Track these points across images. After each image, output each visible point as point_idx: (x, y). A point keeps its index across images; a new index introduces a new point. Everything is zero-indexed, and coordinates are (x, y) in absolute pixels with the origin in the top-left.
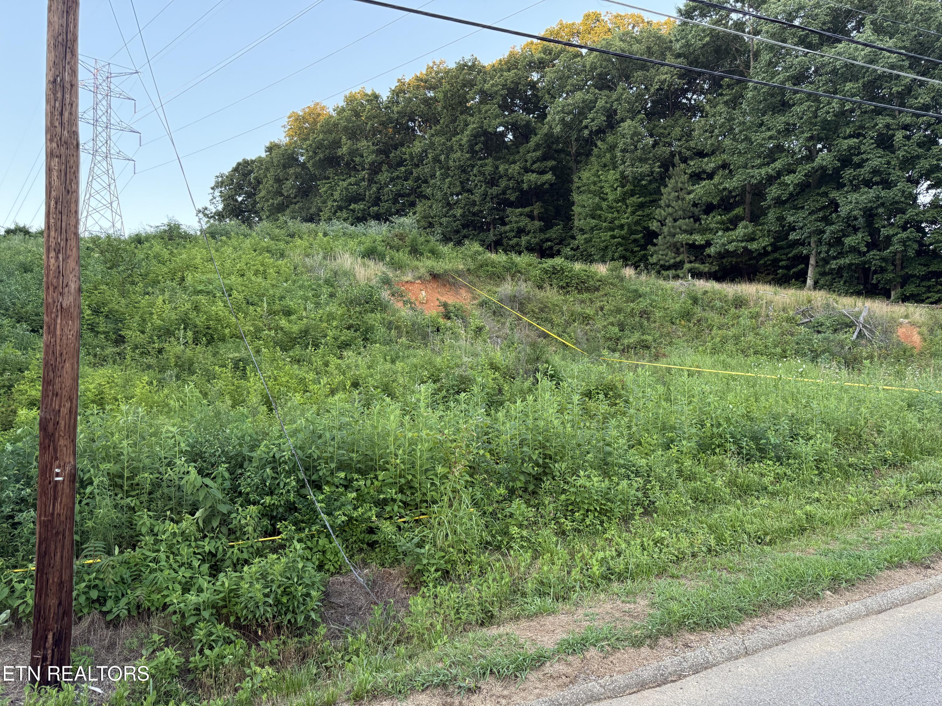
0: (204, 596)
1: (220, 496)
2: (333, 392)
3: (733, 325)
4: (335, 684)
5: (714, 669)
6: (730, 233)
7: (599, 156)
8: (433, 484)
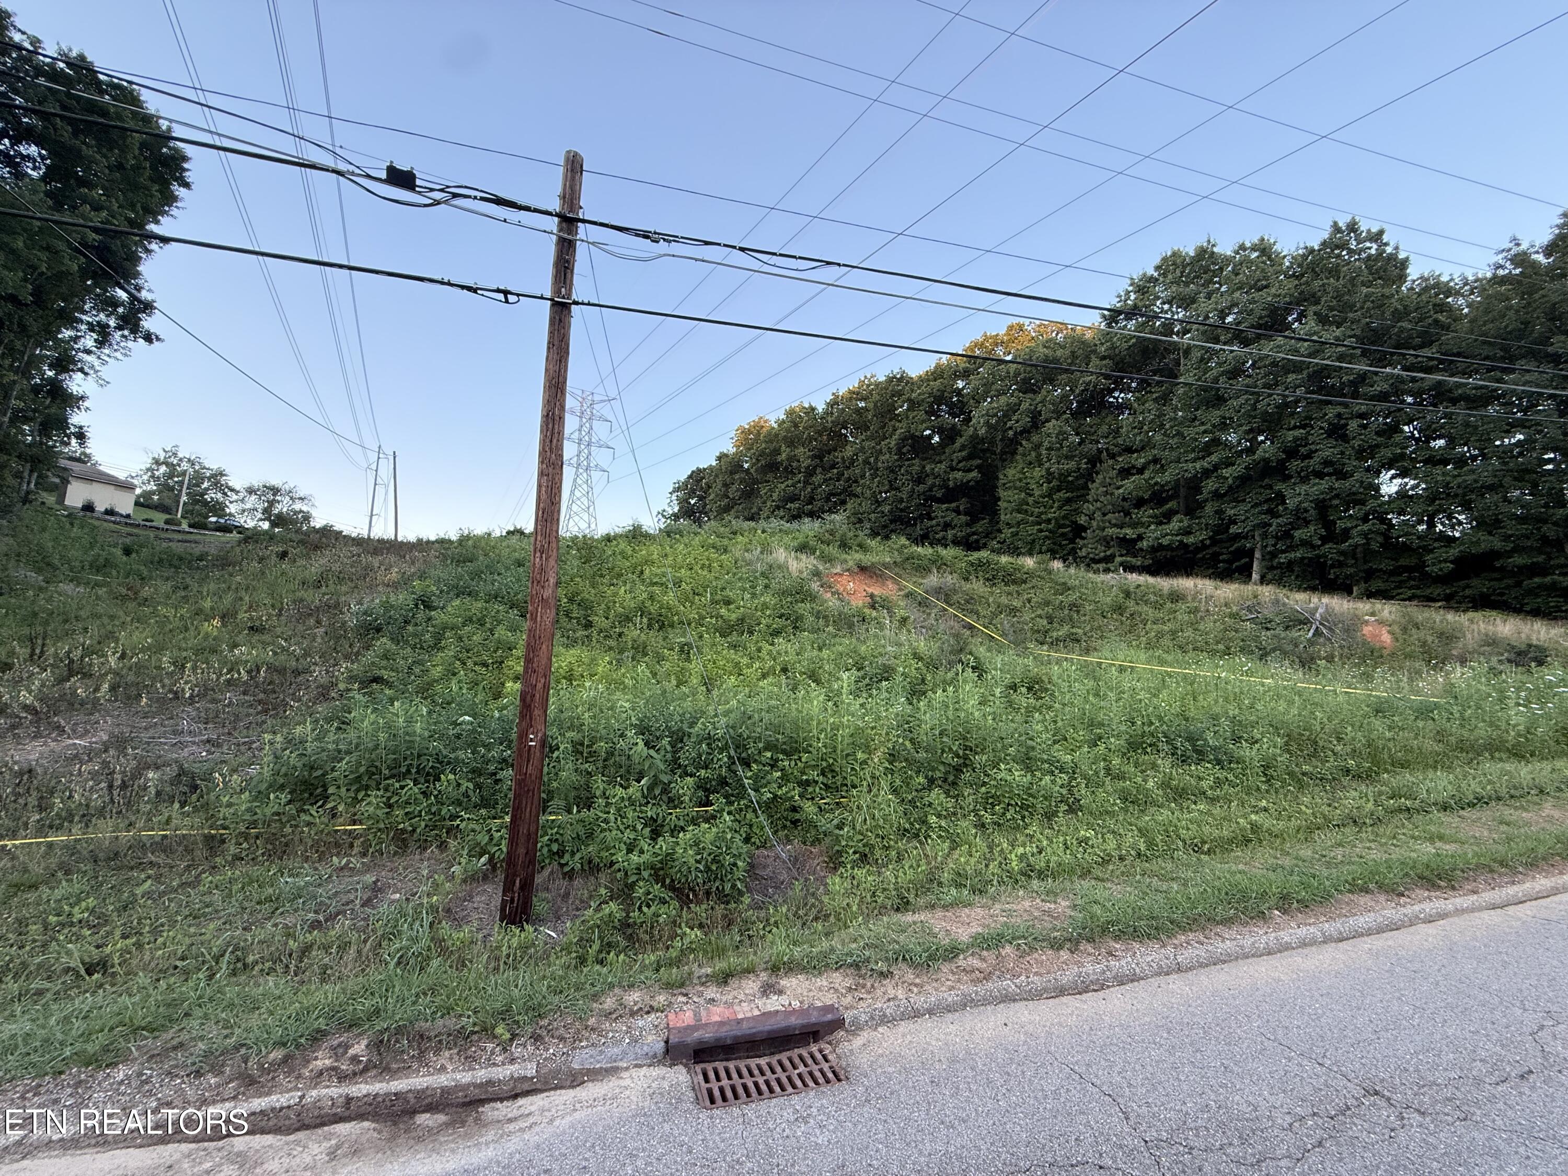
0: (646, 857)
1: (662, 767)
2: (764, 676)
3: (1169, 620)
4: (755, 953)
5: (1142, 982)
6: (1164, 527)
7: (1024, 455)
8: (853, 769)
